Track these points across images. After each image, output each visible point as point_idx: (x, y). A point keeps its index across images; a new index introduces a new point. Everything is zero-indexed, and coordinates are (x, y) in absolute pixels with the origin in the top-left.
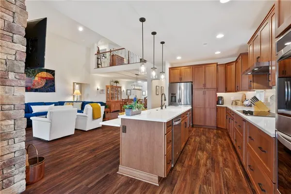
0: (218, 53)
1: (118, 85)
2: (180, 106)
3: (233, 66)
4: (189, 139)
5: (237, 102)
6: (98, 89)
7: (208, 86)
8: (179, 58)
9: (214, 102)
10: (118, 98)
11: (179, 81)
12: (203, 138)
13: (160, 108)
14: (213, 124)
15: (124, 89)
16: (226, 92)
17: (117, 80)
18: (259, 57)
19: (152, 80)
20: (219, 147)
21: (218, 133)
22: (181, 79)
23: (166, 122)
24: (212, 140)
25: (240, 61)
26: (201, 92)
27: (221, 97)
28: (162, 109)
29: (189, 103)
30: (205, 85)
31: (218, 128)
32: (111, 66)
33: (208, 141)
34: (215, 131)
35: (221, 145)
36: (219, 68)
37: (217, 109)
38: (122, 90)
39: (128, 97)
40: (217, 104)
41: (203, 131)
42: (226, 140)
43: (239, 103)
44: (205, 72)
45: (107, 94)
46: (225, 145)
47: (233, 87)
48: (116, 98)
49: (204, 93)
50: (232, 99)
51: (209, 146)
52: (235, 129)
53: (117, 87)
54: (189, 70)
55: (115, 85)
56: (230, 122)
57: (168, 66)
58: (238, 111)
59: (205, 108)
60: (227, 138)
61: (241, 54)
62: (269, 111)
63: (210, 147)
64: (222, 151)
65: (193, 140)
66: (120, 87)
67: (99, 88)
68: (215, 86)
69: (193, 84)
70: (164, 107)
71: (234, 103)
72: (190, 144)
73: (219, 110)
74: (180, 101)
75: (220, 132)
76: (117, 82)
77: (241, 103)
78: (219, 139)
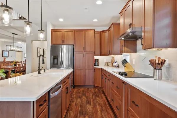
0: (95, 20)
2: (62, 68)
3: (106, 34)
4: (71, 103)
5: (109, 63)
7: (88, 49)
8: (61, 20)
9: (92, 64)
11: (61, 44)
12: (84, 98)
13: (37, 72)
14: (91, 84)
16: (101, 55)
18: (131, 24)
19: (32, 41)
20: (98, 107)
21: (95, 92)
22: (63, 41)
23: (35, 100)
24: (92, 100)
25: (112, 29)
26: (81, 55)
27: (97, 60)
28: (39, 73)
29: (70, 65)
30: (85, 48)
31: (95, 87)
33: (88, 102)
34: (93, 89)
35: (99, 104)
36: (96, 35)
37: (94, 70)
39: (5, 59)
40: (95, 66)
41: (83, 91)
42: (102, 98)
43: (110, 64)
44: (85, 37)
46: (102, 103)
47: (106, 51)
49: (84, 56)
50: (105, 61)
51: (89, 108)
52: (112, 89)
54: (71, 33)
56: (105, 82)
57: (50, 28)
58: (114, 72)
59: (84, 70)
60: (103, 96)
61: (113, 24)
62: (134, 71)
63: (91, 109)
64: (101, 112)
65: (74, 103)
68: (92, 50)
69: (74, 47)
70: (42, 72)
71: (106, 64)
72: (71, 110)
73: (96, 70)
74: (62, 63)
75: (97, 90)
77: (111, 64)
78: (97, 98)
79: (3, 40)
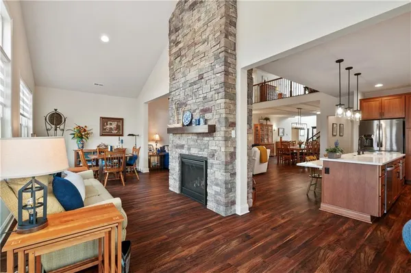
1: (269, 123)
8: (379, 85)
10: (268, 139)
11: (379, 118)
15: (275, 127)
17: (266, 116)
19: (328, 117)
22: (382, 114)
28: (360, 154)
29: (395, 148)
32: (261, 101)
38: (273, 130)
39: (281, 138)
45: (256, 134)
48: (266, 139)
53: (267, 125)
55: (265, 122)
66: (272, 126)
74: (380, 145)
76: (267, 119)
79: (277, 116)
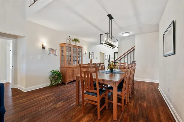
1: (78, 44)
6: (44, 48)
10: (78, 62)
15: (85, 50)
17: (76, 37)
38: (83, 52)
45: (62, 56)
48: (76, 62)
53: (76, 47)
55: (74, 43)
66: (81, 48)
67: (45, 45)
76: (76, 40)
